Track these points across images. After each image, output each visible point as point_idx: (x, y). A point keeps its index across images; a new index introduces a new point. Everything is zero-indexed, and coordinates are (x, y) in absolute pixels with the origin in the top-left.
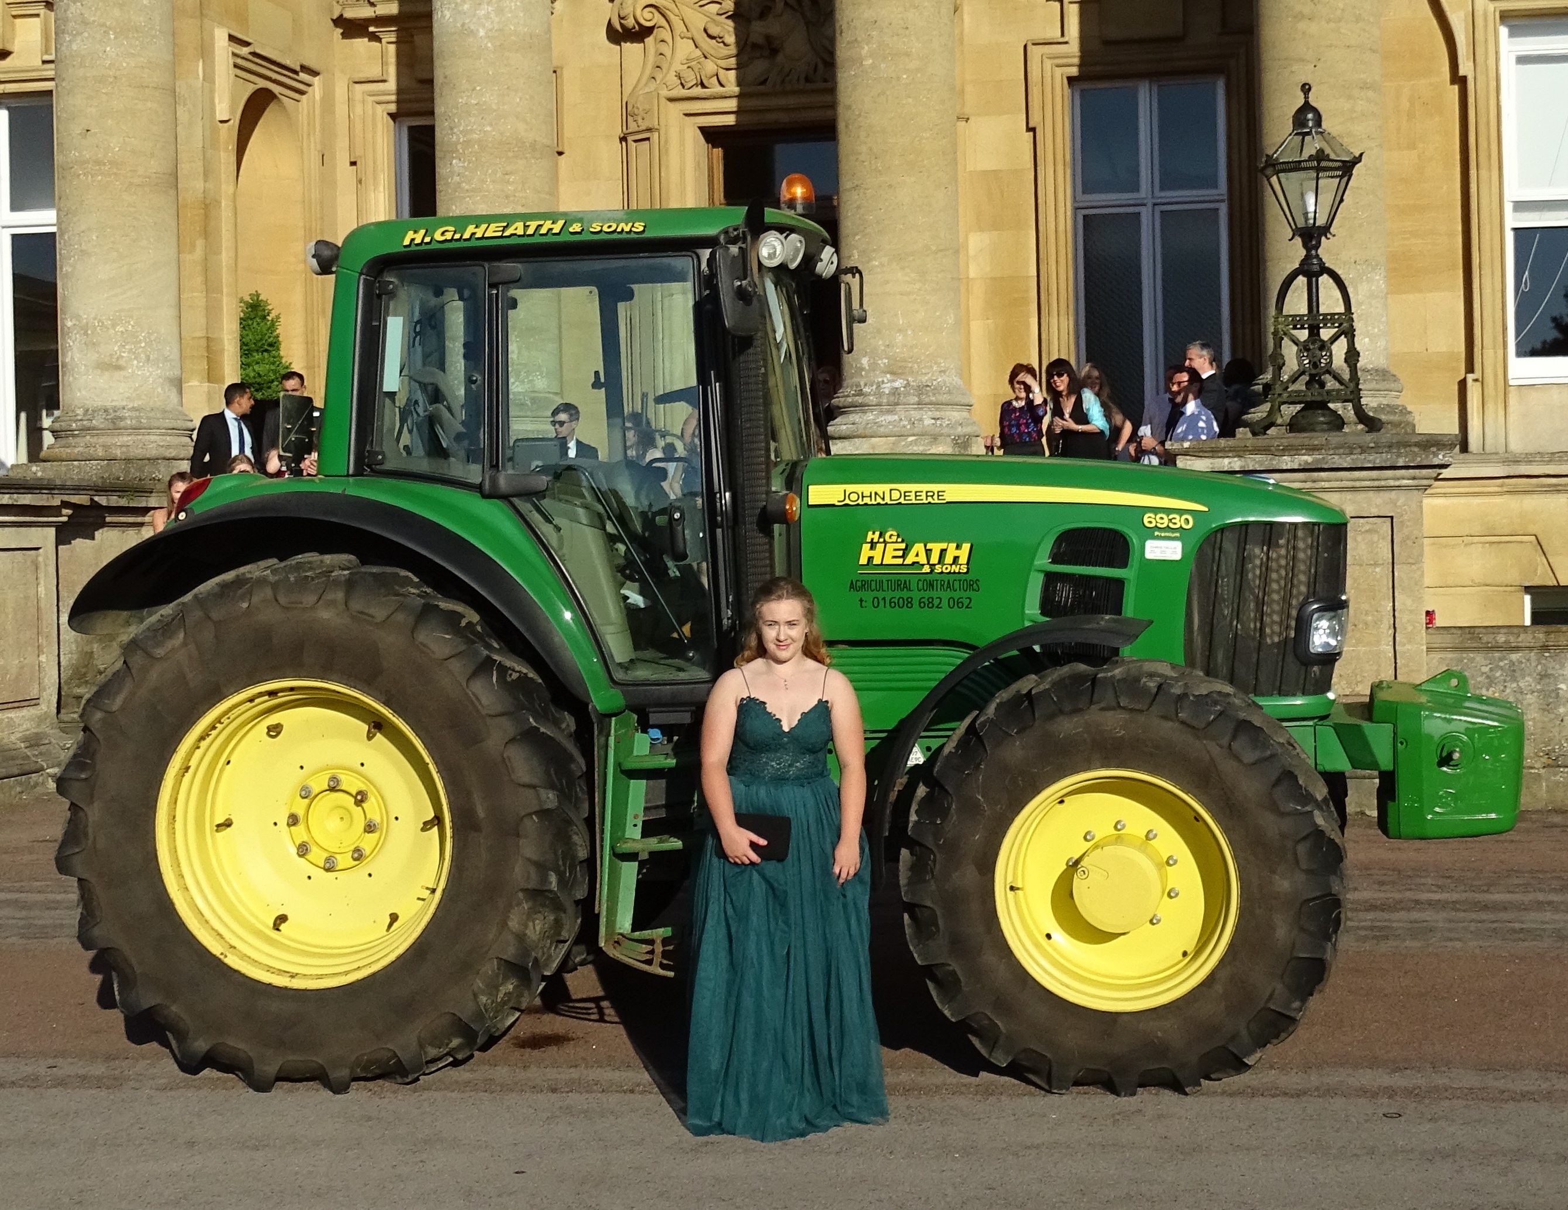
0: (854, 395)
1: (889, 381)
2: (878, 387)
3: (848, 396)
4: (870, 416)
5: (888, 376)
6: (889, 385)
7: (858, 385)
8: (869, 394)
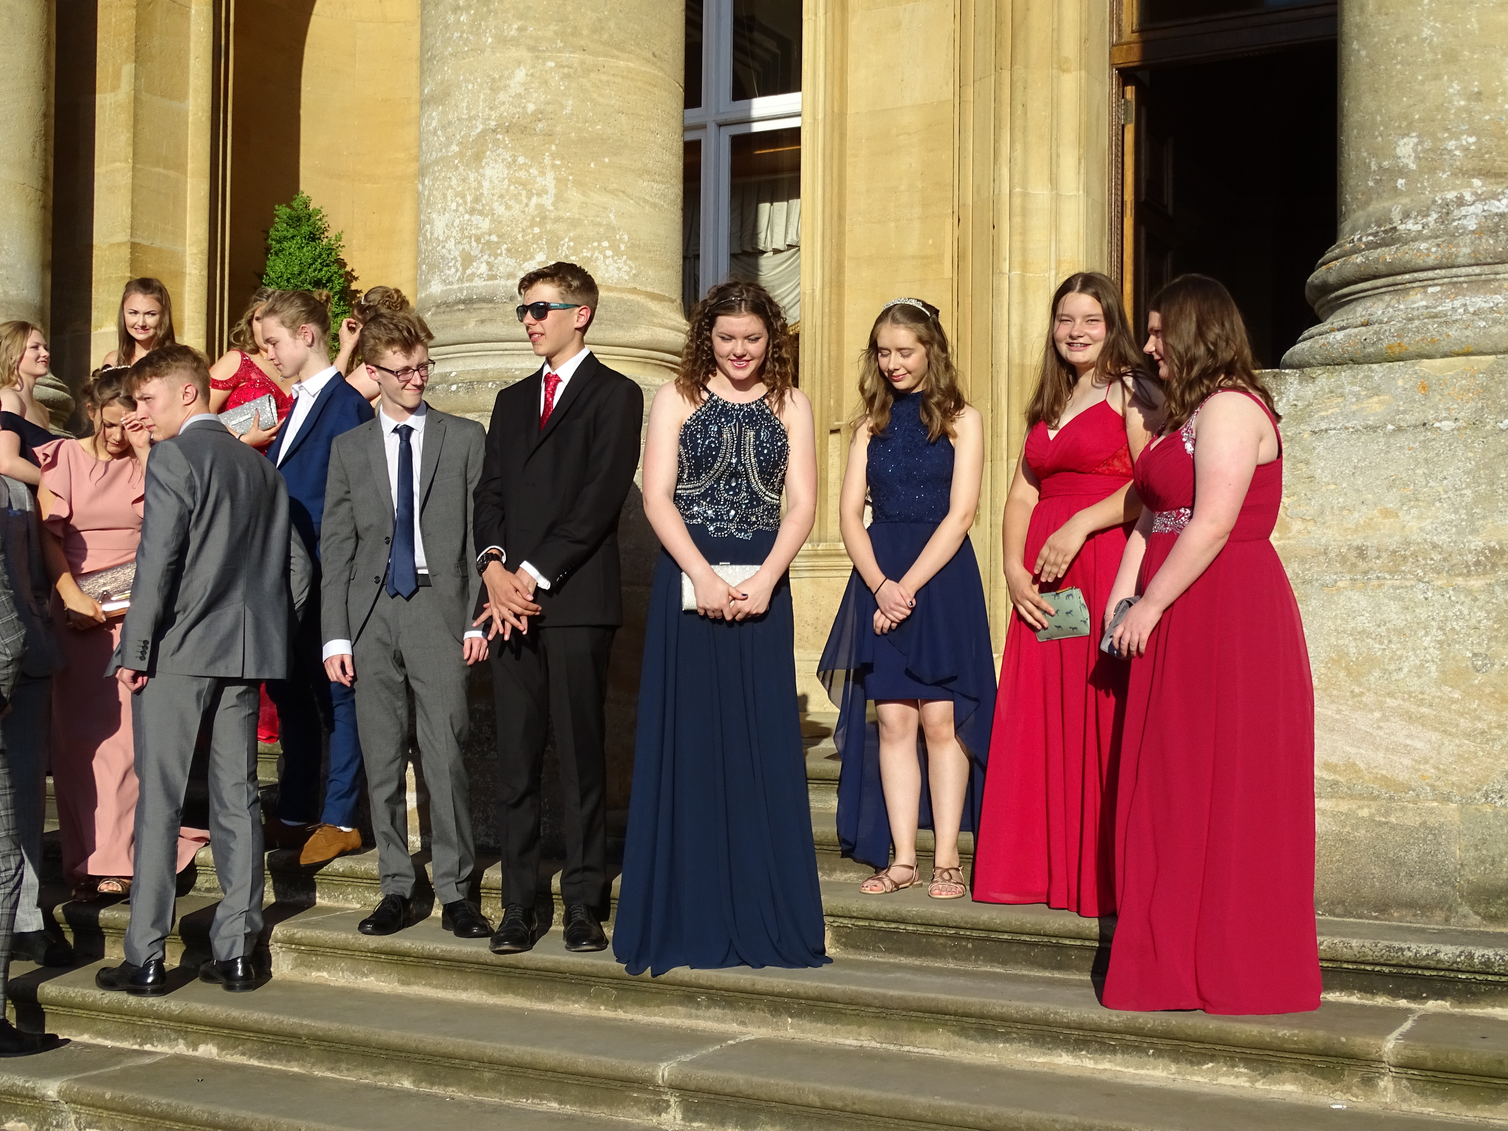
0: (1370, 246)
1: (1479, 198)
2: (1446, 216)
3: (1356, 251)
4: (1418, 300)
5: (1477, 182)
6: (1478, 208)
7: (1384, 219)
8: (1418, 237)
